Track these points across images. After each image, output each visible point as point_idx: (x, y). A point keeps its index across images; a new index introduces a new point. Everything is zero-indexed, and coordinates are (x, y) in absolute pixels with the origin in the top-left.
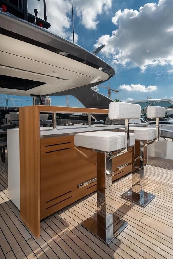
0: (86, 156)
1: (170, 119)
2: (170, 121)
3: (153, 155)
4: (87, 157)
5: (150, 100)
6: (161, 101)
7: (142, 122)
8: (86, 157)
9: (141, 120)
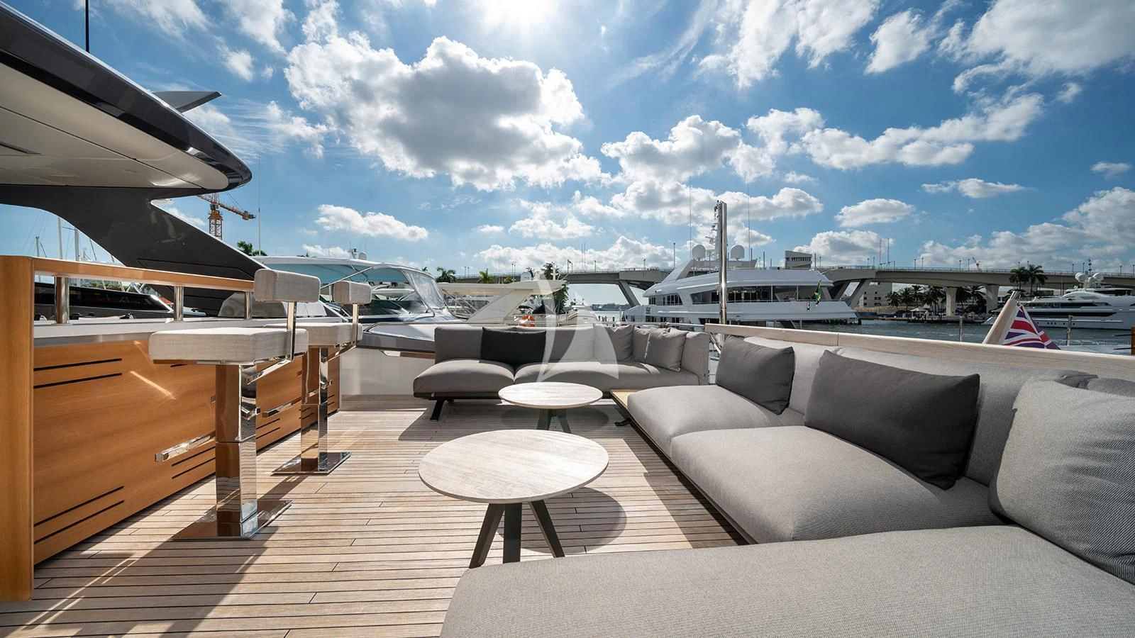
0: (167, 393)
1: (402, 311)
2: (401, 316)
3: (356, 391)
4: (173, 398)
5: (354, 262)
6: (382, 267)
7: (329, 314)
8: (168, 397)
9: (326, 310)
